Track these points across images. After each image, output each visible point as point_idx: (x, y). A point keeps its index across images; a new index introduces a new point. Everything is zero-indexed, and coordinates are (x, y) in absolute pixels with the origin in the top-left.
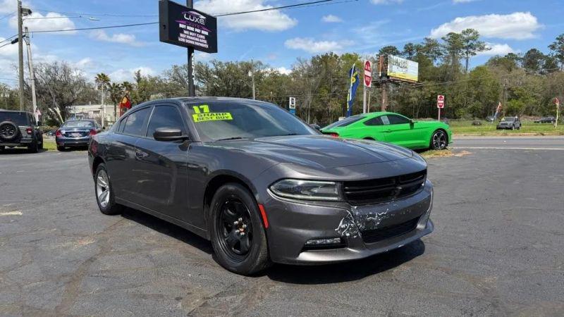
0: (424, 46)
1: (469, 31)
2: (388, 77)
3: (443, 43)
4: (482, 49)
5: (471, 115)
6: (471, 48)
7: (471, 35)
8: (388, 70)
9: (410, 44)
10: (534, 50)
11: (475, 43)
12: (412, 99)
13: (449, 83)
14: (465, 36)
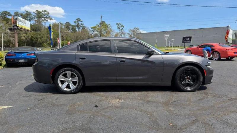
0: (24, 14)
1: (45, 11)
2: (18, 27)
3: (34, 14)
4: (51, 19)
5: (49, 46)
6: (46, 18)
7: (46, 13)
8: (17, 24)
9: (17, 12)
10: (68, 22)
11: (48, 16)
12: (23, 38)
13: (38, 32)
14: (43, 13)
